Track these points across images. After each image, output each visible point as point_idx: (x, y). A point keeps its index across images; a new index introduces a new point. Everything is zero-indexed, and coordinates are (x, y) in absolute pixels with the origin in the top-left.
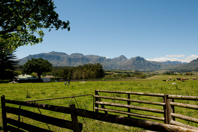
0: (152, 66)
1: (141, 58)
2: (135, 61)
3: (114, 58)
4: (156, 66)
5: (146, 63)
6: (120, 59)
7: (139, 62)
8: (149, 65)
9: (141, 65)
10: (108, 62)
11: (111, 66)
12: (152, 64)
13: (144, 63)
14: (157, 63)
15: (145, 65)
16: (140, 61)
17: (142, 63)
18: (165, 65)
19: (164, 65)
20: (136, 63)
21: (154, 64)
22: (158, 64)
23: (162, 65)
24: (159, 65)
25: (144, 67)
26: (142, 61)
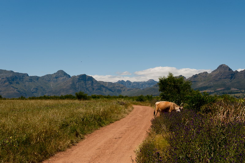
0: (105, 91)
1: (87, 77)
2: (76, 83)
3: (45, 76)
4: (113, 90)
5: (95, 85)
6: (56, 78)
7: (83, 84)
8: (100, 89)
9: (87, 89)
10: (30, 83)
11: (35, 90)
12: (107, 88)
13: (92, 85)
14: (117, 86)
15: (93, 89)
16: (85, 83)
17: (88, 86)
18: (128, 90)
19: (126, 90)
20: (77, 86)
21: (110, 87)
22: (118, 88)
23: (124, 89)
24: (118, 90)
25: (91, 92)
26: (90, 82)
